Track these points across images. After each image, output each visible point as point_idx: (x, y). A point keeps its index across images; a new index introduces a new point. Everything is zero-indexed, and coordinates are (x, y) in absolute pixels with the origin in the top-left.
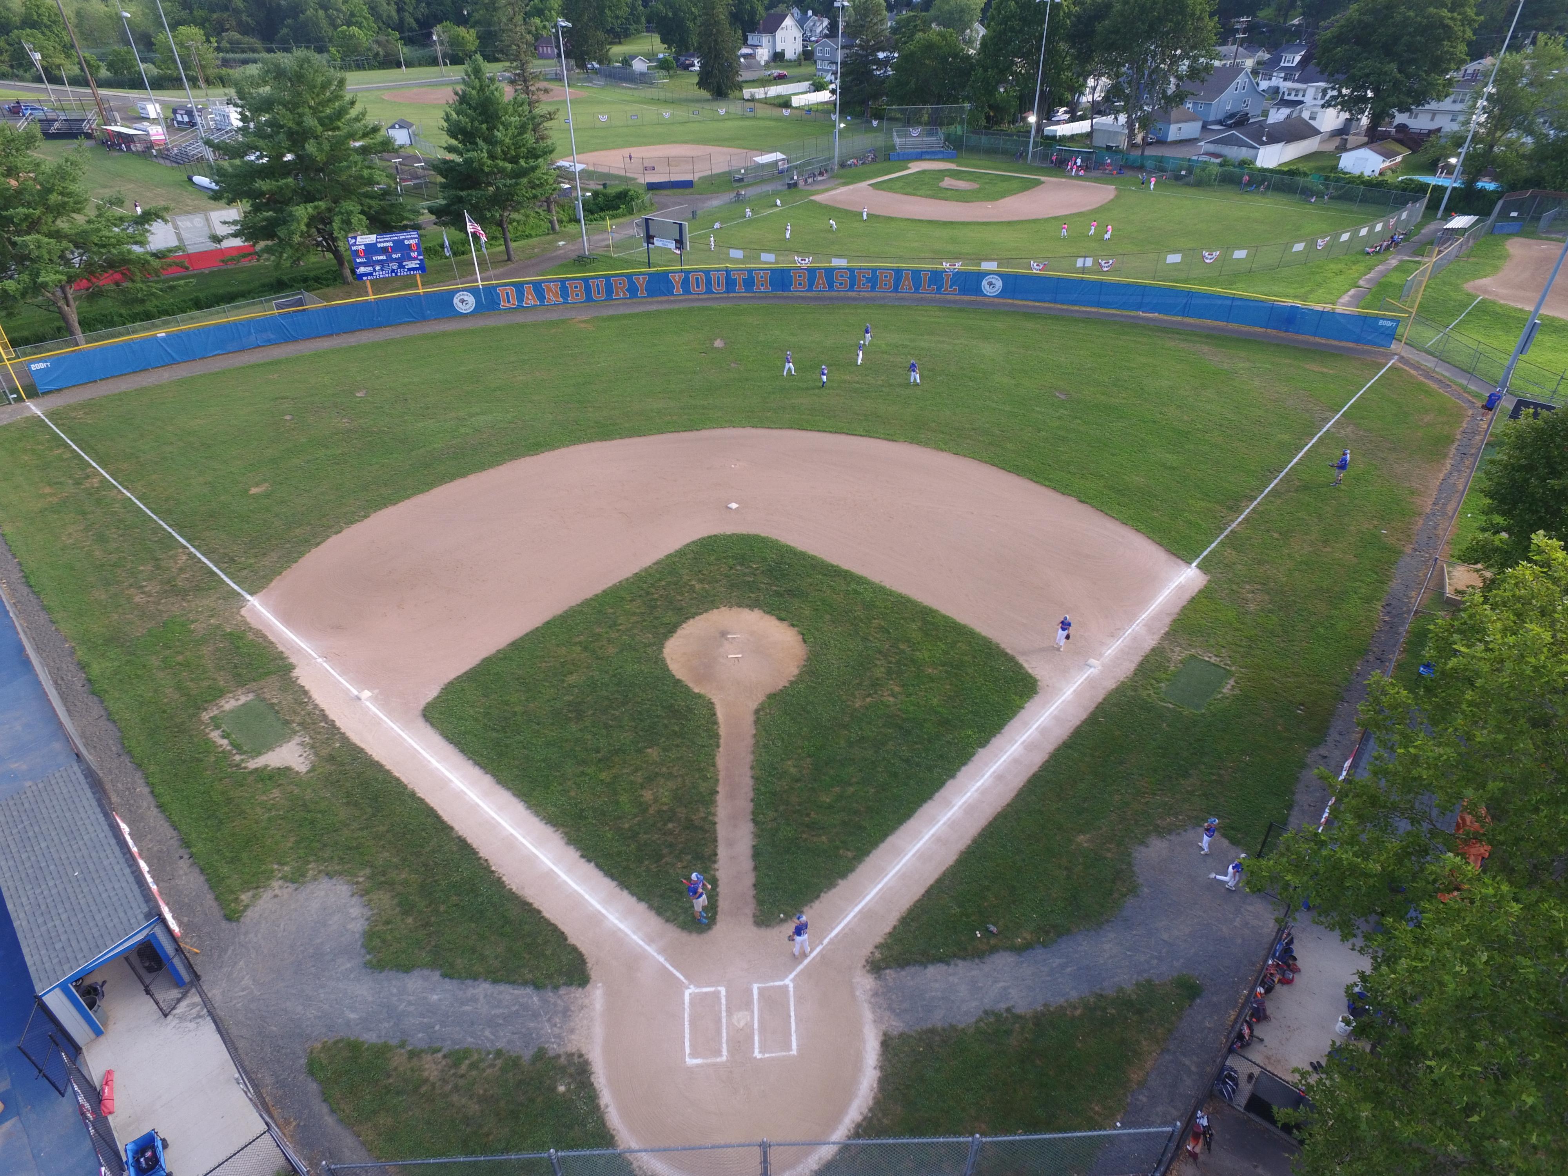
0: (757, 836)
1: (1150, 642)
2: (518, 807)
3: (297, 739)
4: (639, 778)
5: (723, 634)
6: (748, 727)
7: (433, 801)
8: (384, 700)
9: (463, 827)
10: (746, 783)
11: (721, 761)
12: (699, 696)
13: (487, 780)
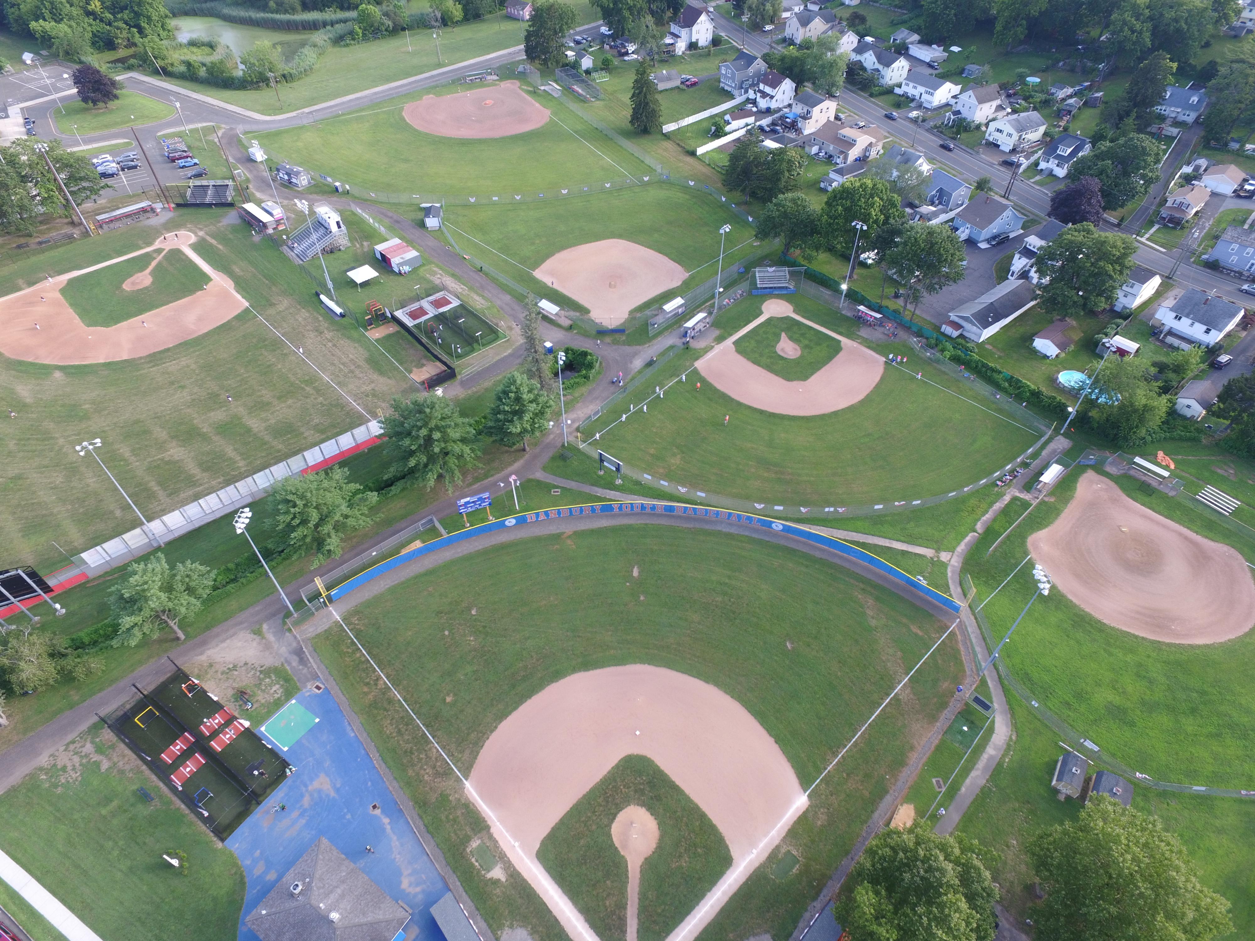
0: (639, 924)
1: (777, 842)
2: (570, 904)
3: (499, 865)
4: (605, 895)
5: (632, 823)
6: (638, 875)
7: (545, 900)
8: (522, 846)
9: (555, 912)
10: (636, 900)
11: (629, 889)
12: (623, 857)
13: (560, 891)
